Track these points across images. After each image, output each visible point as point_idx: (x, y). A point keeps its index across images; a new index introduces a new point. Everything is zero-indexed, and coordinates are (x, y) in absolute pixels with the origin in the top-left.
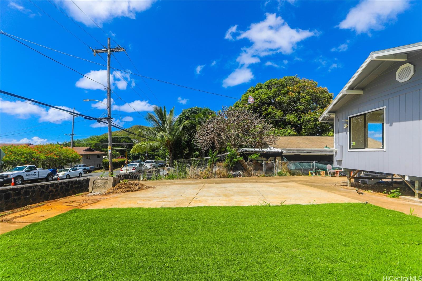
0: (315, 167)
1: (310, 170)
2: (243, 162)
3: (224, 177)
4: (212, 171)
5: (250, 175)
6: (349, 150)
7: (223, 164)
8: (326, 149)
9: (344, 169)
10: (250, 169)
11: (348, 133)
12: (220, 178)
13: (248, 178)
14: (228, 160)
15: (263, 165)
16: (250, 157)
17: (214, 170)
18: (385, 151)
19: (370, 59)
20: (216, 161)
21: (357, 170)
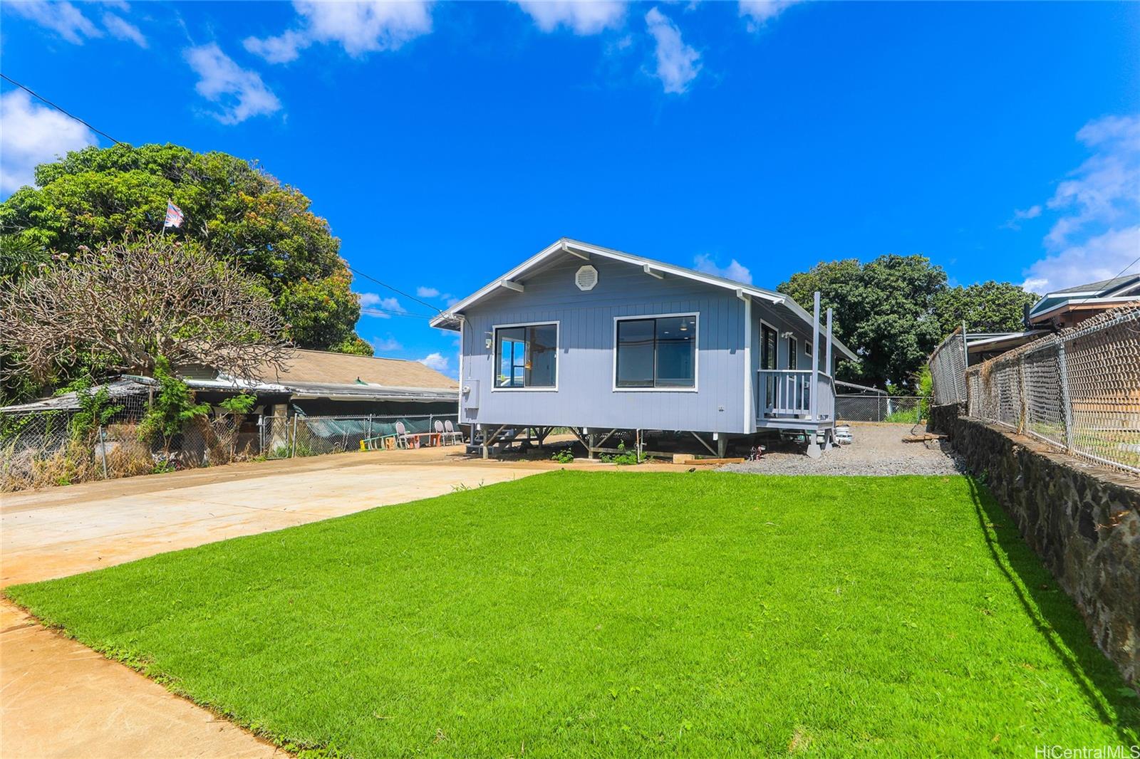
0: (372, 429)
1: (362, 437)
2: (203, 421)
3: (140, 471)
4: (92, 454)
5: (222, 459)
6: (493, 389)
7: (142, 428)
8: (359, 386)
9: (481, 424)
10: (225, 441)
11: (494, 356)
12: (124, 476)
13: (220, 467)
14: (158, 415)
15: (261, 428)
16: (228, 405)
17: (98, 450)
18: (557, 392)
19: (560, 246)
20: (110, 420)
21: (502, 425)
